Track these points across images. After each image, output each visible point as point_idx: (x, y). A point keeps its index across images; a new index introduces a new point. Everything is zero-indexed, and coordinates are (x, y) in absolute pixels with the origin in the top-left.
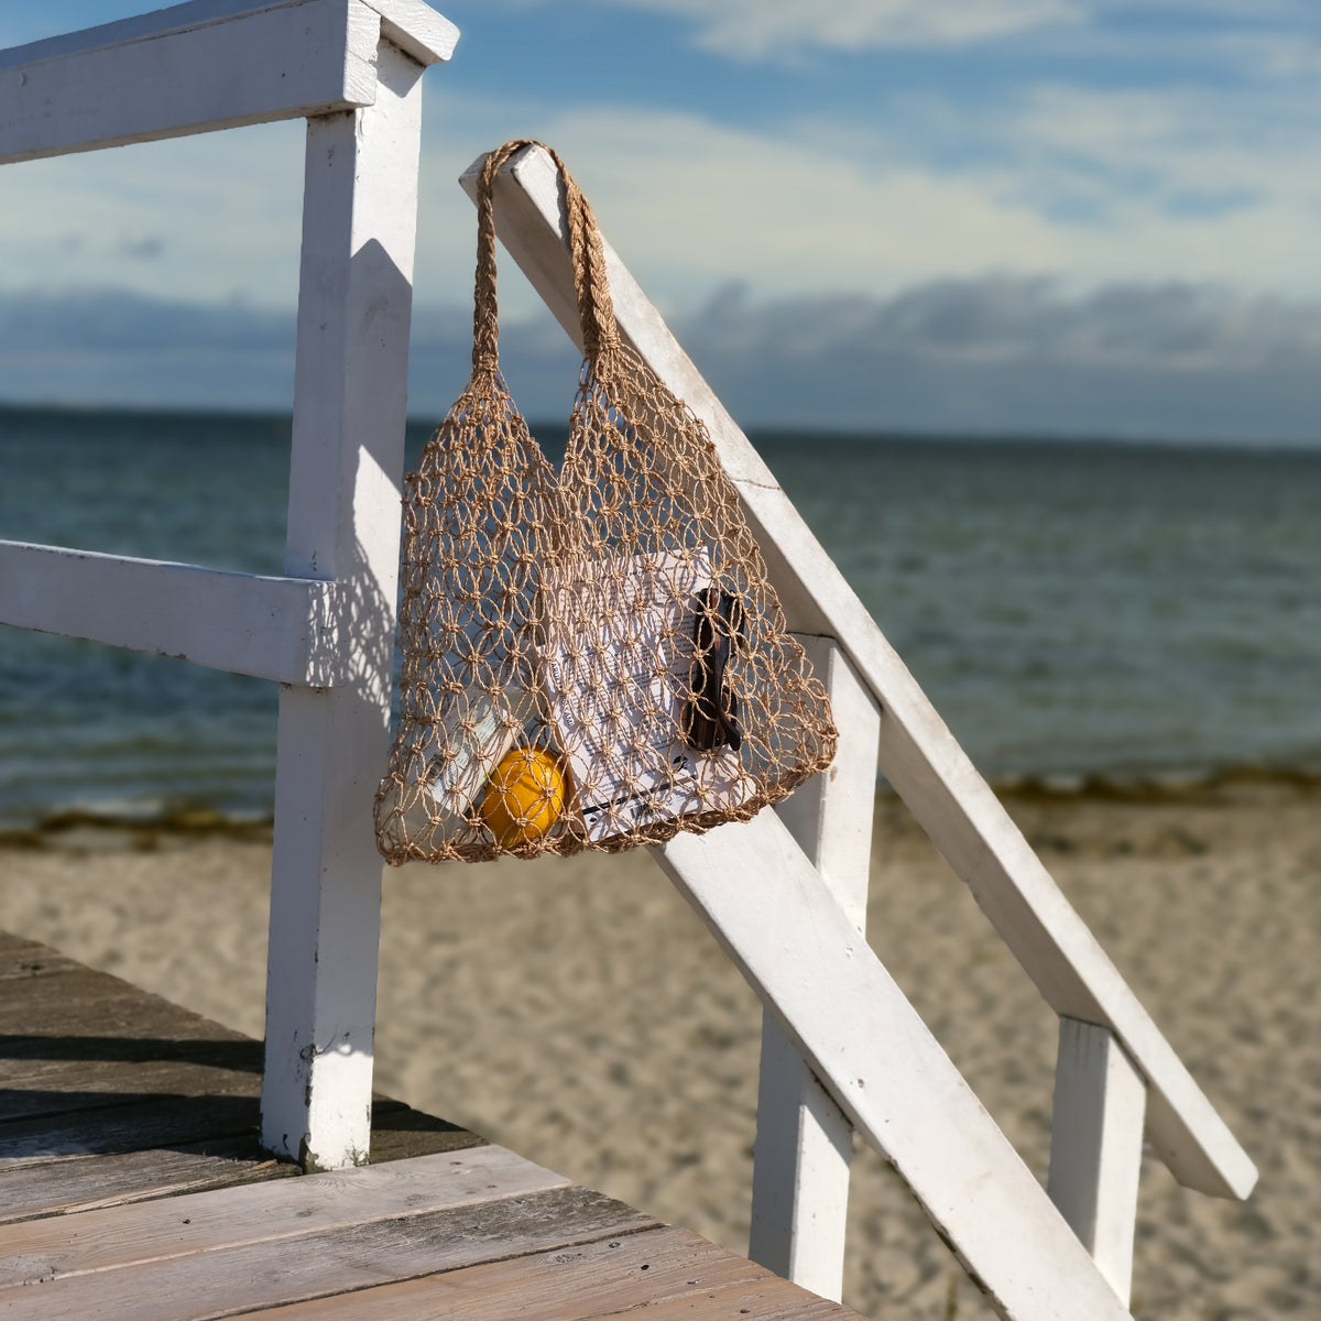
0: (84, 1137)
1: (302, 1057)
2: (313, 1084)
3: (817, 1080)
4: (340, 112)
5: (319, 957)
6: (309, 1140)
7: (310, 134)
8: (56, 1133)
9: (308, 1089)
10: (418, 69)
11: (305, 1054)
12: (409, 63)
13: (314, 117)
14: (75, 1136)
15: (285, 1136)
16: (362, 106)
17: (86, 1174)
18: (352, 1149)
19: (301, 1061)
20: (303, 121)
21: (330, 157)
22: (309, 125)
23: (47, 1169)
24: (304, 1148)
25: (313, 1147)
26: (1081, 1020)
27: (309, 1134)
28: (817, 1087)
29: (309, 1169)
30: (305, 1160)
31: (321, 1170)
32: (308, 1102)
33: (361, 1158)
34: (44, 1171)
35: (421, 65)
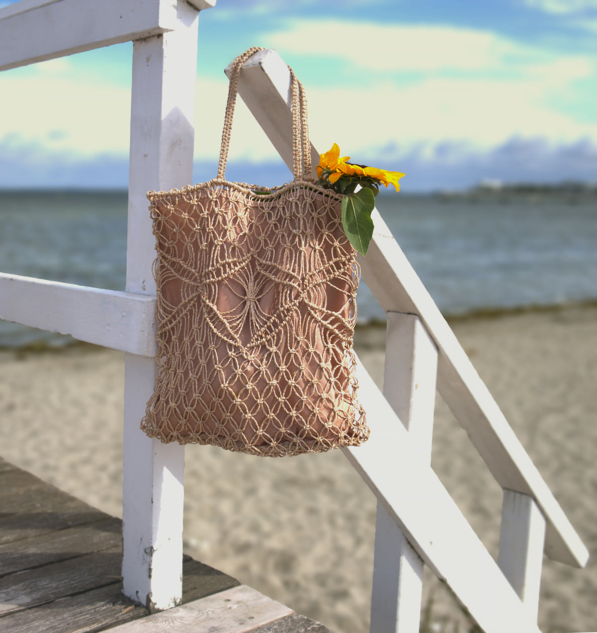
0: (29, 590)
1: (146, 552)
2: (152, 567)
3: (409, 543)
4: (153, 36)
5: (154, 501)
6: (152, 596)
7: (135, 50)
8: (14, 587)
9: (150, 570)
10: (196, 12)
11: (148, 551)
12: (191, 8)
13: (137, 40)
14: (24, 590)
15: (137, 592)
16: (167, 30)
17: (34, 620)
18: (173, 598)
19: (145, 555)
20: (131, 43)
21: (148, 61)
22: (134, 45)
23: (12, 617)
24: (149, 600)
25: (153, 599)
26: (515, 491)
27: (151, 593)
28: (408, 546)
29: (152, 610)
30: (149, 606)
31: (159, 611)
32: (150, 576)
33: (178, 601)
34: (11, 619)
35: (197, 9)
